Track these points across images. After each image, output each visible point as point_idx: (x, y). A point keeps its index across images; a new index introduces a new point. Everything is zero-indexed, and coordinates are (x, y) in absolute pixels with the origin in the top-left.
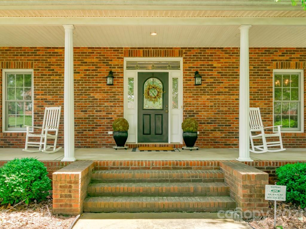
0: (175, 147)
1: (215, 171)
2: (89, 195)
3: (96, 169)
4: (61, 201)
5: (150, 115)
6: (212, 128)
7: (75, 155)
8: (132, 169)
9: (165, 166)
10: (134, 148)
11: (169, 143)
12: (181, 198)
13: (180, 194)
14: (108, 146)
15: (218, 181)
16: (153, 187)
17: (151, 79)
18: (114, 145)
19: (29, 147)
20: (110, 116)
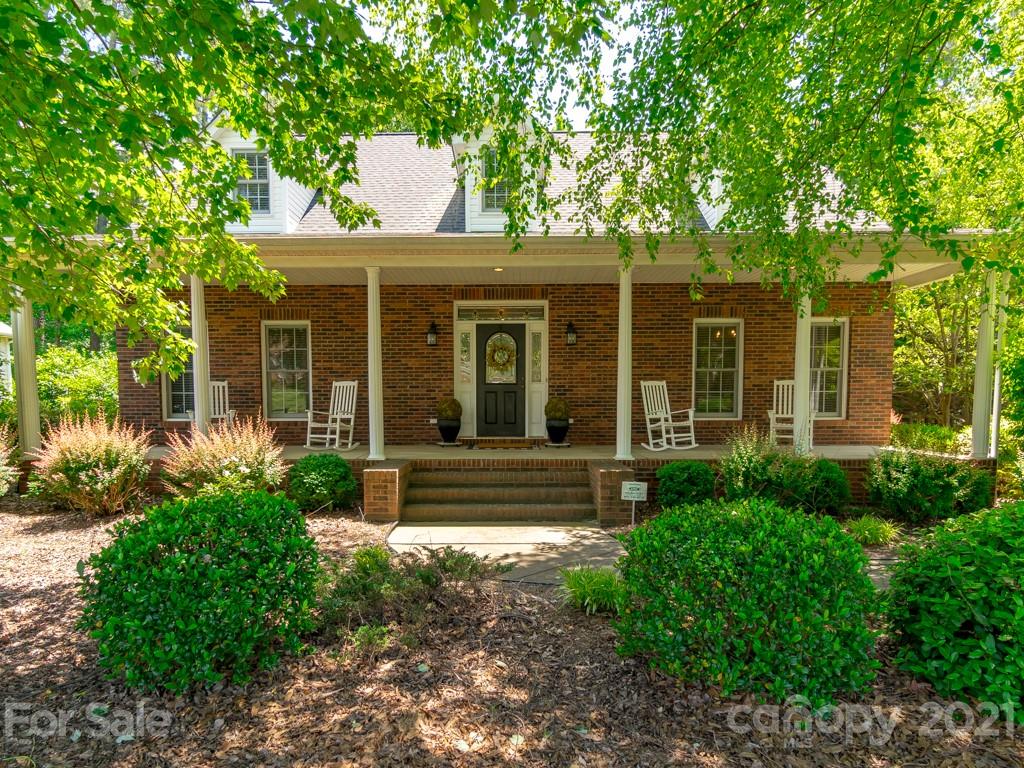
0: (536, 443)
1: (579, 473)
2: (407, 502)
3: (414, 470)
4: (375, 504)
5: (495, 392)
6: (594, 413)
7: (385, 454)
8: (466, 470)
9: (511, 466)
10: (470, 444)
11: (527, 436)
12: (528, 506)
13: (528, 501)
14: (431, 442)
15: (581, 485)
16: (491, 492)
17: (497, 336)
18: (440, 440)
19: (313, 444)
20: (433, 395)
